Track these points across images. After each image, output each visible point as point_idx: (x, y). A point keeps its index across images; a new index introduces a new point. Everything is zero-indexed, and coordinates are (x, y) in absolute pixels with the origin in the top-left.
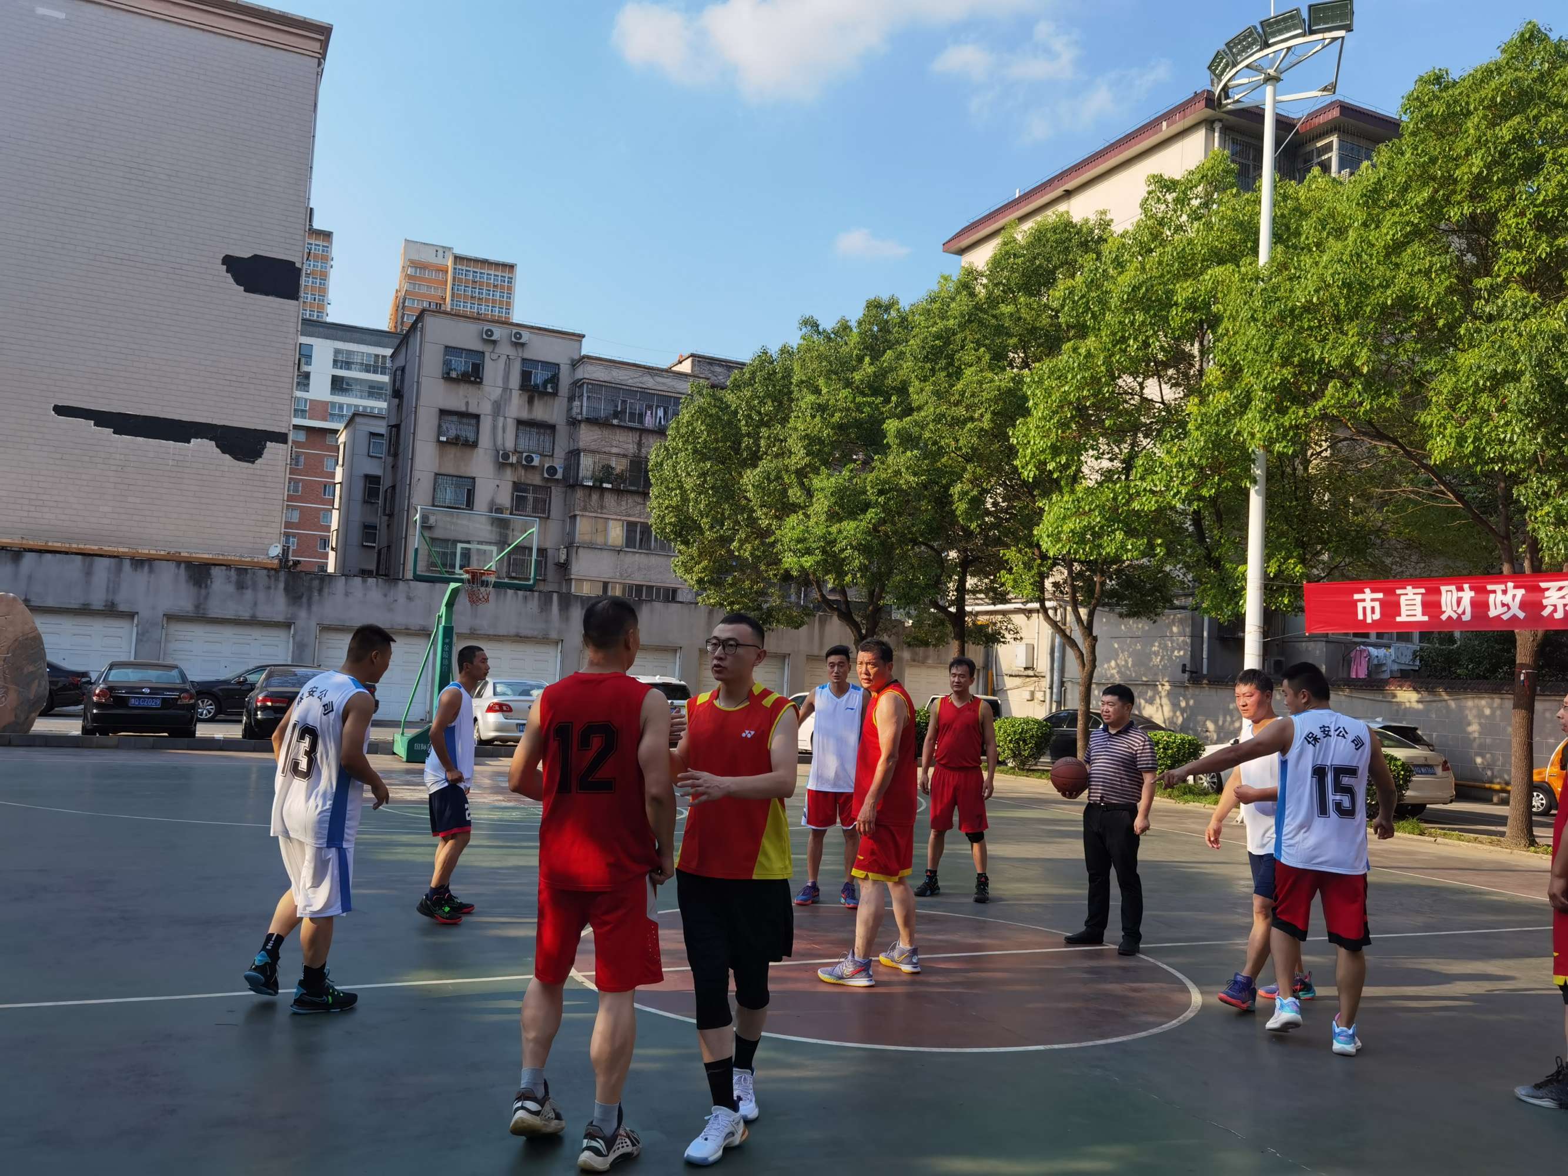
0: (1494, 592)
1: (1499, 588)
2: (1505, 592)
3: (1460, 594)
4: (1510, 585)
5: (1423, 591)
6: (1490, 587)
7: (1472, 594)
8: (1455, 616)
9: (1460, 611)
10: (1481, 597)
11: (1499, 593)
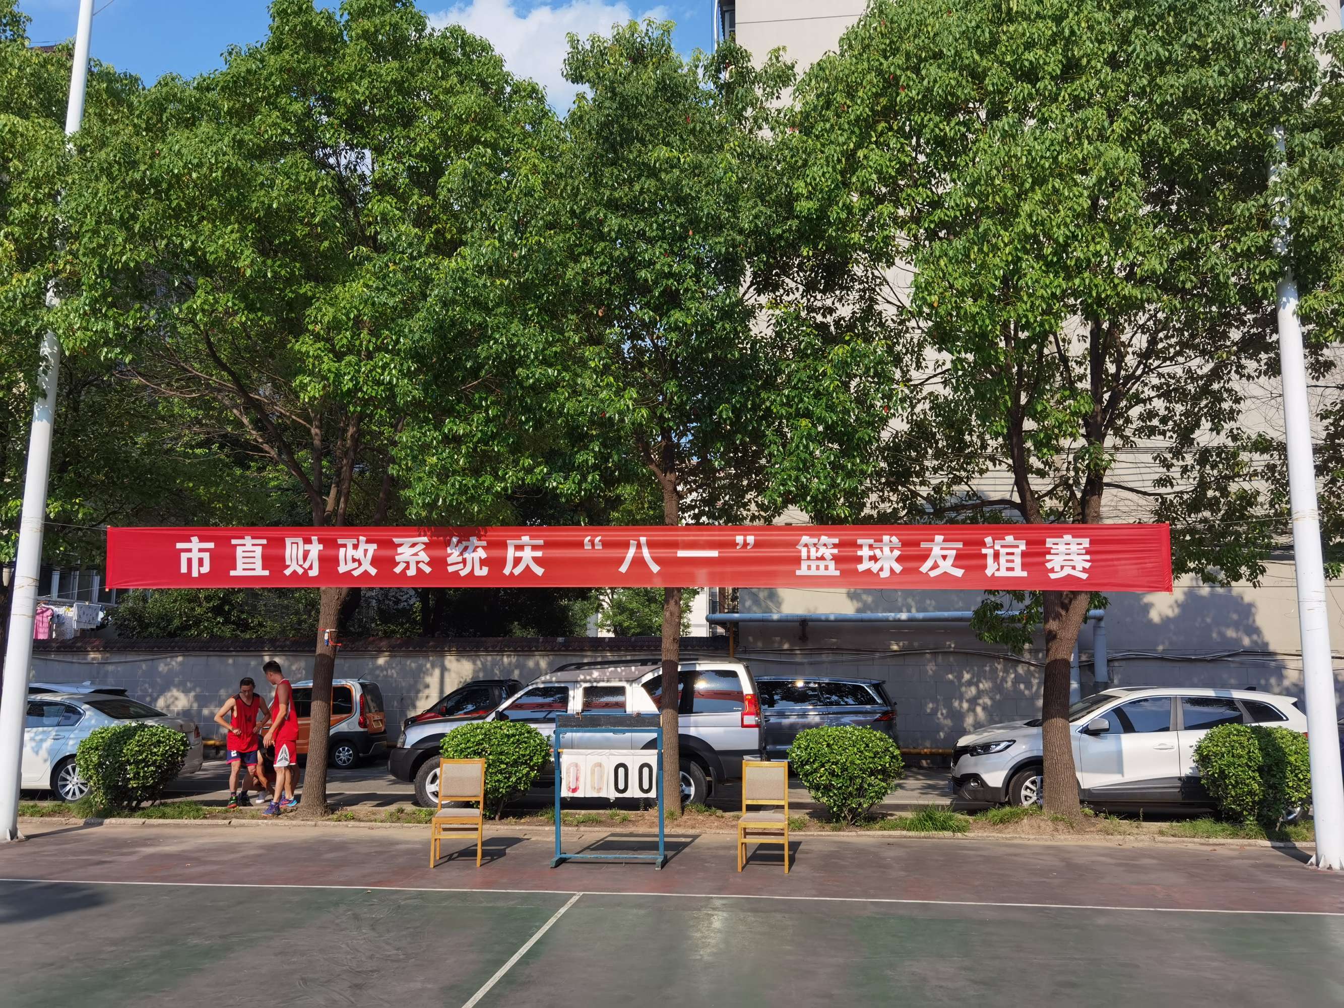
0: (345, 546)
1: (350, 543)
2: (356, 547)
3: (307, 547)
4: (363, 539)
5: (264, 542)
6: (340, 541)
7: (321, 547)
8: (300, 571)
9: (306, 566)
10: (330, 552)
11: (350, 547)
